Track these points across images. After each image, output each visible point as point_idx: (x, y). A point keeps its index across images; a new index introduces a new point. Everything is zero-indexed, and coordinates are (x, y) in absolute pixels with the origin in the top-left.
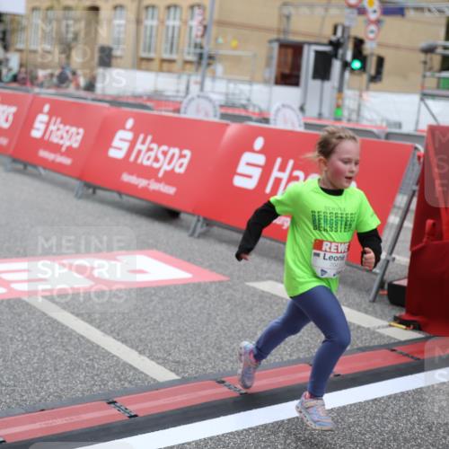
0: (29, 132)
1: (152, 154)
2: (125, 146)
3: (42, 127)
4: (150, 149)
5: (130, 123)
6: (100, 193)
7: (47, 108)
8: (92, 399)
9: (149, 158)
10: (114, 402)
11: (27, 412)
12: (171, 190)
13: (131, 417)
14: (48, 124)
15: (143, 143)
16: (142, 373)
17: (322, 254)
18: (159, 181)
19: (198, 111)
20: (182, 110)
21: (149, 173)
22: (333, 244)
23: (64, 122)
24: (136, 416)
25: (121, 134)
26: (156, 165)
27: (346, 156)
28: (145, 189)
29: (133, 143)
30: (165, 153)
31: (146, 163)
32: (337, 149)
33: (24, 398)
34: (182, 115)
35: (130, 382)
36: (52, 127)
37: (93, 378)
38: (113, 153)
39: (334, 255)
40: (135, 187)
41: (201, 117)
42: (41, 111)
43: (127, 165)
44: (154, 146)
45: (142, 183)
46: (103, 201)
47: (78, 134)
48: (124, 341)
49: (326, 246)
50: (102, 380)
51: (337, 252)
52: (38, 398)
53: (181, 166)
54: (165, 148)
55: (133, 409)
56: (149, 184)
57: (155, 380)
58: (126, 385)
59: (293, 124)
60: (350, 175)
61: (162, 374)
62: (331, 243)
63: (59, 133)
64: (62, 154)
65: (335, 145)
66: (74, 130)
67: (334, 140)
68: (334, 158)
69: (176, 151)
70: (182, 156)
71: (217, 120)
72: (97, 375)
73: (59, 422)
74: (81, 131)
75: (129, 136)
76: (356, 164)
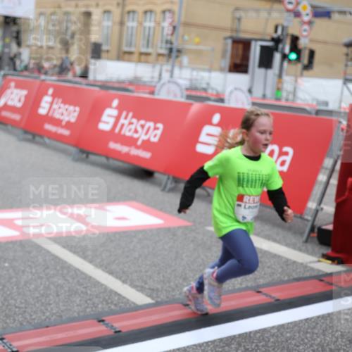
0: (37, 110)
1: (133, 127)
2: (112, 121)
3: (47, 106)
4: (131, 123)
5: (115, 103)
6: (92, 157)
7: (51, 91)
8: (86, 318)
9: (130, 130)
10: (103, 321)
11: (36, 328)
12: (147, 155)
13: (116, 332)
14: (52, 104)
15: (126, 118)
16: (124, 298)
17: (243, 204)
18: (138, 147)
19: (168, 92)
20: (156, 92)
21: (131, 142)
22: (252, 197)
23: (65, 102)
24: (120, 331)
25: (108, 111)
26: (136, 136)
27: (262, 128)
28: (127, 154)
29: (118, 118)
30: (143, 126)
31: (128, 134)
32: (256, 123)
33: (33, 317)
34: (156, 97)
35: (115, 305)
36: (55, 106)
37: (86, 302)
38: (102, 126)
39: (252, 205)
40: (119, 153)
41: (171, 98)
42: (46, 94)
43: (113, 135)
44: (134, 121)
45: (125, 149)
46: (94, 164)
47: (75, 111)
48: (111, 273)
49: (246, 199)
50: (94, 304)
51: (254, 203)
52: (43, 318)
53: (155, 136)
54: (142, 122)
55: (118, 326)
56: (130, 150)
57: (134, 304)
58: (113, 307)
59: (243, 104)
60: (266, 142)
61: (140, 299)
62: (250, 196)
63: (60, 111)
64: (63, 127)
65: (254, 120)
66: (71, 108)
67: (253, 117)
68: (254, 130)
69: (151, 124)
70: (156, 129)
71: (183, 100)
72: (90, 300)
73: (60, 336)
74: (77, 109)
75: (115, 113)
76: (270, 133)
